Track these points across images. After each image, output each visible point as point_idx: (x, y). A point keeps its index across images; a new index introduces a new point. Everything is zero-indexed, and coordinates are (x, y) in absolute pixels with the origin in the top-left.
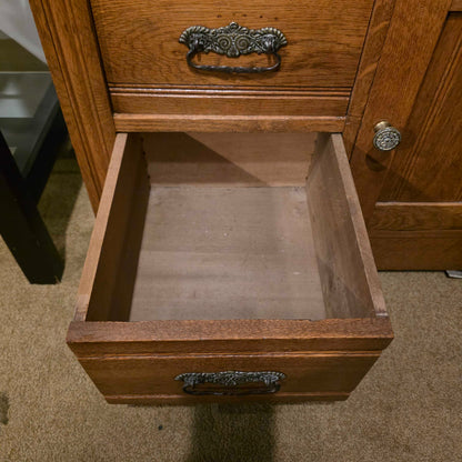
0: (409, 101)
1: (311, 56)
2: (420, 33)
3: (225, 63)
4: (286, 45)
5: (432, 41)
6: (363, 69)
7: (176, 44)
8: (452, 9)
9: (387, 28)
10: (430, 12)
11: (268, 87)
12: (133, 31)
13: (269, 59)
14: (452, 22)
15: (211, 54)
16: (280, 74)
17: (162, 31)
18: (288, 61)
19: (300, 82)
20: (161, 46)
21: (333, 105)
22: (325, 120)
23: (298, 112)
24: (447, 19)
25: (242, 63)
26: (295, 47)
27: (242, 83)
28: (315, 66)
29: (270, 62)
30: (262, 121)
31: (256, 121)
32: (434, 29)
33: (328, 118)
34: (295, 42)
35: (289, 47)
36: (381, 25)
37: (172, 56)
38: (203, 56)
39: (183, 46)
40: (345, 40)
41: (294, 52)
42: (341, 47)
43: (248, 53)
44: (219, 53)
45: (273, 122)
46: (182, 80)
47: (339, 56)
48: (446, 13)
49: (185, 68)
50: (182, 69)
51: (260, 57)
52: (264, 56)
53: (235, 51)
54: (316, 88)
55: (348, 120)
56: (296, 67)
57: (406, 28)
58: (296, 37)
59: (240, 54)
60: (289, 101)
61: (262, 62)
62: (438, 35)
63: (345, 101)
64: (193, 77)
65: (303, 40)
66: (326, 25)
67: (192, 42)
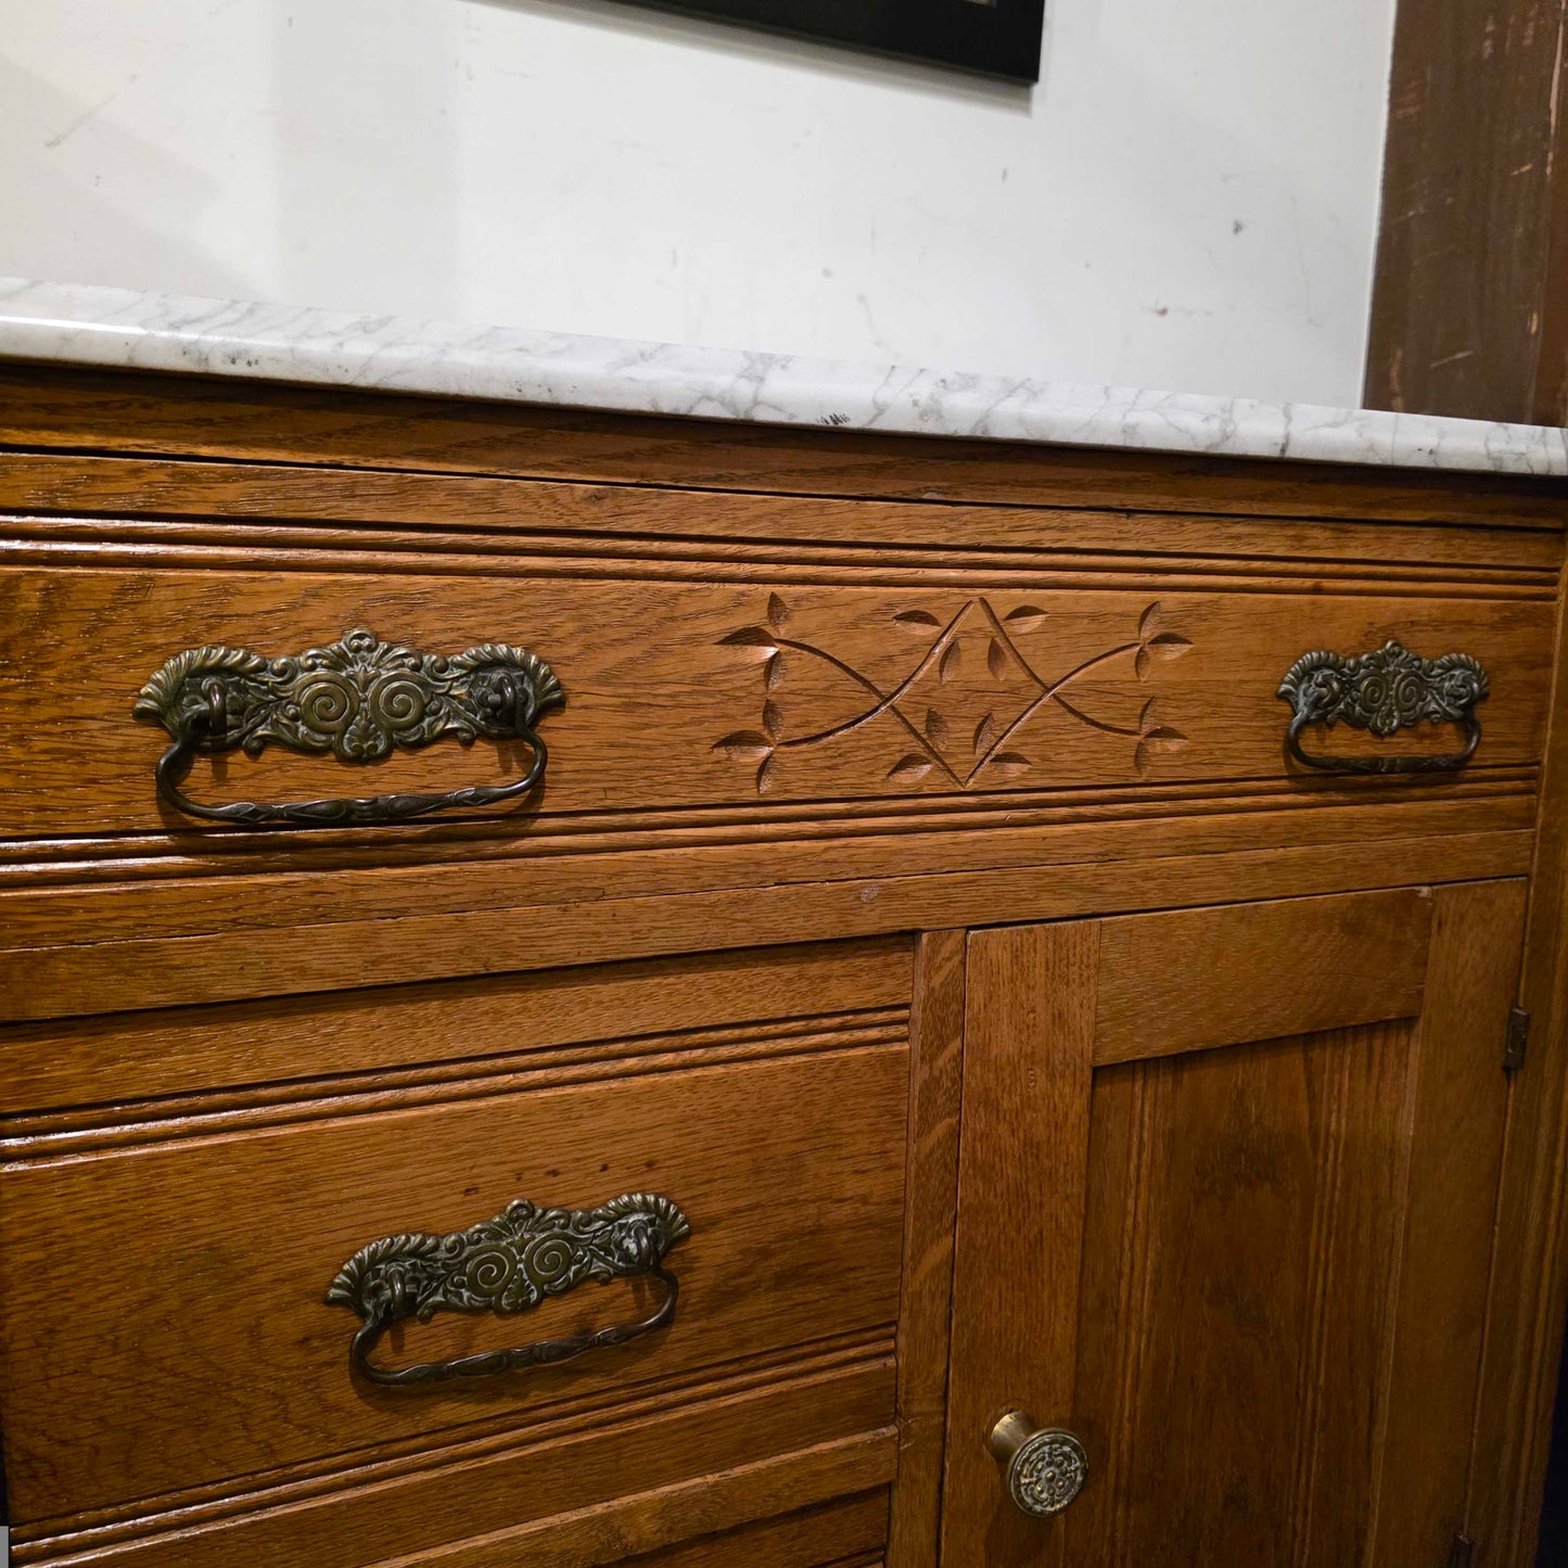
0: (1062, 1329)
1: (766, 1253)
2: (1041, 1132)
3: (490, 1339)
4: (687, 1236)
5: (1076, 1148)
6: (917, 1257)
7: (312, 1312)
8: (1101, 1062)
9: (955, 1134)
10: (1051, 1077)
11: (640, 1387)
12: (153, 1298)
13: (637, 1289)
14: (1105, 1091)
15: (439, 1318)
16: (676, 1332)
17: (264, 1278)
18: (696, 1284)
19: (742, 1343)
20: (254, 1333)
21: (855, 1394)
22: (835, 1452)
23: (747, 1450)
24: (1093, 1086)
25: (550, 1323)
26: (718, 1235)
27: (547, 1396)
28: (781, 1280)
29: (640, 1303)
30: (629, 1512)
31: (605, 1519)
32: (1073, 1118)
33: (841, 1442)
34: (713, 1222)
35: (695, 1240)
36: (941, 1129)
37: (295, 1358)
38: (414, 1331)
39: (339, 1312)
40: (852, 1186)
41: (712, 1253)
42: (847, 1209)
43: (570, 1288)
44: (471, 1311)
45: (668, 1504)
46: (330, 1437)
47: (845, 1235)
48: (1088, 1073)
49: (342, 1391)
50: (331, 1397)
51: (605, 1293)
52: (619, 1286)
53: (523, 1290)
54: (789, 1353)
55: (904, 1434)
56: (725, 1296)
57: (1003, 1129)
58: (716, 1206)
59: (543, 1296)
60: (714, 1417)
61: (613, 1305)
62: (1084, 1130)
63: (885, 1370)
64: (371, 1422)
65: (736, 1211)
66: (793, 1156)
67: (377, 1290)
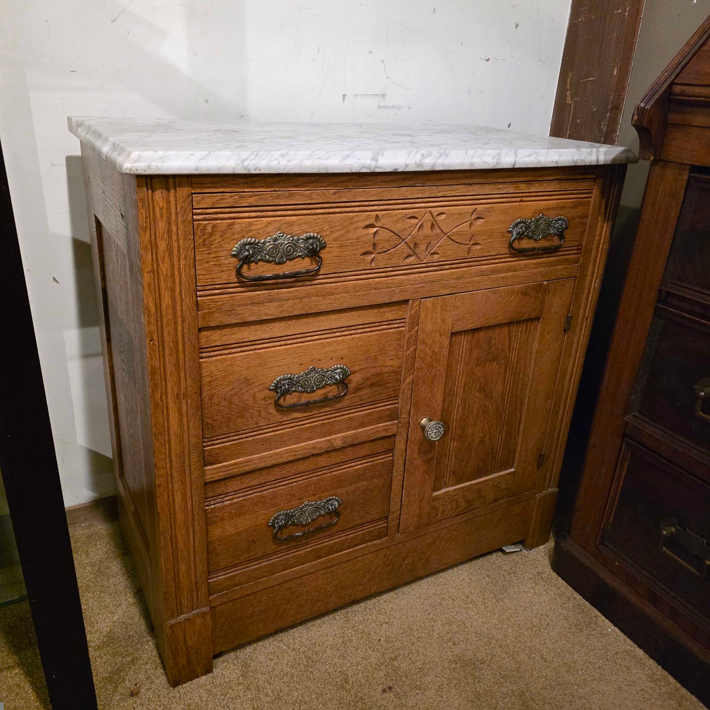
0: (439, 397)
1: (368, 379)
2: (437, 350)
3: (305, 398)
4: (350, 375)
5: (445, 353)
6: (405, 379)
7: (267, 392)
8: (453, 331)
9: (415, 350)
10: (440, 335)
11: (338, 410)
12: (233, 389)
13: (338, 387)
14: (454, 338)
15: (294, 394)
16: (346, 397)
17: (256, 384)
18: (352, 386)
19: (361, 400)
20: (254, 396)
21: (388, 413)
22: (382, 426)
23: (362, 425)
24: (451, 337)
25: (318, 395)
26: (356, 375)
27: (317, 412)
28: (372, 385)
29: (338, 391)
30: (335, 439)
31: (330, 440)
32: (445, 346)
33: (384, 424)
34: (356, 372)
35: (352, 376)
36: (412, 349)
37: (263, 402)
38: (288, 397)
39: (272, 392)
40: (389, 363)
41: (355, 379)
42: (388, 368)
43: (323, 387)
44: (301, 392)
45: (343, 438)
46: (269, 421)
47: (387, 375)
48: (450, 334)
49: (272, 410)
50: (270, 411)
51: (331, 388)
52: (334, 387)
53: (313, 387)
54: (373, 403)
55: (400, 422)
56: (358, 389)
57: (427, 349)
58: (356, 368)
59: (317, 389)
60: (354, 418)
61: (332, 391)
62: (448, 349)
63: (395, 407)
64: (279, 417)
65: (362, 369)
66: (375, 356)
67: (281, 387)
